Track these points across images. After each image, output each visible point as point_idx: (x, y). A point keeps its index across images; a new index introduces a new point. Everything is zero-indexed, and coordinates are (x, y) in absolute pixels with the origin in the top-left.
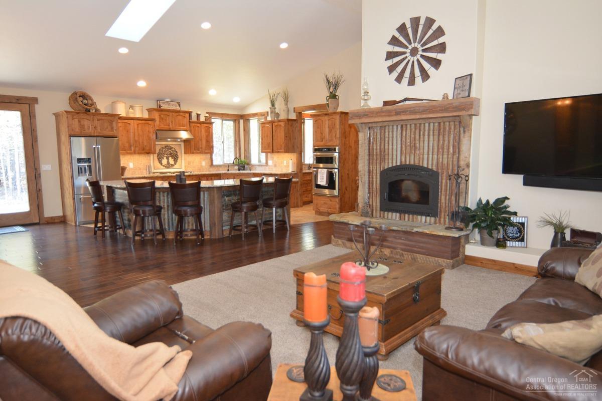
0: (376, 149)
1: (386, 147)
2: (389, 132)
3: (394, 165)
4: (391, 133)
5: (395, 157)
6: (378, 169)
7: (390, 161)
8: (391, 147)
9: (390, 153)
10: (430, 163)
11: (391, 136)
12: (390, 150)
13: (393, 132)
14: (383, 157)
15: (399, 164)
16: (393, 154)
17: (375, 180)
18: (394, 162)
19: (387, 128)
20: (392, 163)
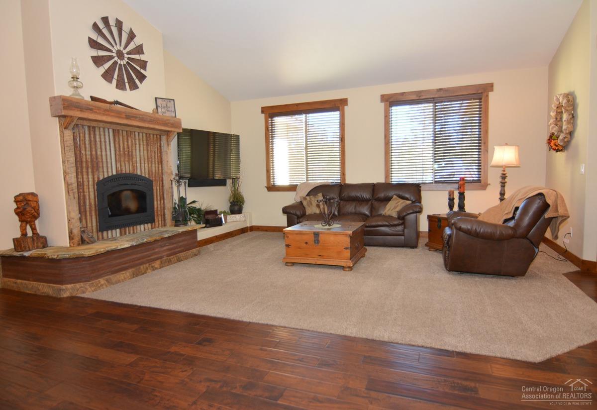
0: (86, 154)
1: (99, 153)
2: (100, 135)
3: (110, 174)
4: (102, 137)
5: (109, 165)
6: (91, 179)
7: (105, 170)
8: (104, 153)
9: (104, 160)
10: (143, 171)
11: (103, 140)
12: (104, 157)
13: (105, 135)
14: (95, 164)
15: (114, 173)
16: (107, 162)
17: (87, 194)
18: (110, 170)
19: (97, 130)
20: (108, 172)
